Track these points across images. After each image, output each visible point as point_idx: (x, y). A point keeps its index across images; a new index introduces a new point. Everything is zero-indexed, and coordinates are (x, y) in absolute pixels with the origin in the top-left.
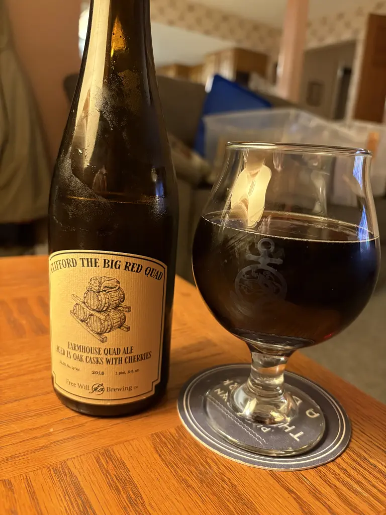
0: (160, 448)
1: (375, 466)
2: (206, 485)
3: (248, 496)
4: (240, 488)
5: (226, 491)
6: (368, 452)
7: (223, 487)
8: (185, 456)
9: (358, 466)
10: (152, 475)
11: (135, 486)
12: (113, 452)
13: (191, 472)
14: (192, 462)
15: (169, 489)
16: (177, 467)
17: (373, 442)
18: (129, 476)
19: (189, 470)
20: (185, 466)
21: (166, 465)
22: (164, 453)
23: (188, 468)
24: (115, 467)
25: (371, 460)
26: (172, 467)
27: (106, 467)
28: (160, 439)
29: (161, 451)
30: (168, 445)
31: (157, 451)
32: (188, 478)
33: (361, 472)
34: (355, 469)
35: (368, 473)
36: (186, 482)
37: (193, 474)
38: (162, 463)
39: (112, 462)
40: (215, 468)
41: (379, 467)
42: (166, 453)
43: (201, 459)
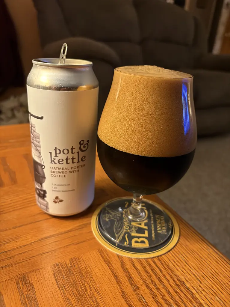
0: (57, 275)
1: (189, 290)
2: (81, 303)
6: (187, 279)
8: (72, 281)
9: (178, 289)
10: (49, 295)
11: (37, 303)
12: (28, 277)
16: (65, 289)
17: (192, 270)
18: (35, 296)
19: (72, 292)
20: (70, 288)
21: (59, 287)
23: (72, 290)
24: (27, 288)
25: (188, 285)
26: (62, 289)
27: (22, 289)
28: (59, 268)
29: (57, 277)
30: (63, 272)
31: (55, 277)
32: (71, 298)
33: (179, 294)
34: (176, 291)
35: (183, 295)
36: (69, 300)
37: (74, 295)
38: (56, 286)
39: (26, 285)
40: (88, 290)
41: (192, 290)
42: (60, 278)
43: (81, 283)
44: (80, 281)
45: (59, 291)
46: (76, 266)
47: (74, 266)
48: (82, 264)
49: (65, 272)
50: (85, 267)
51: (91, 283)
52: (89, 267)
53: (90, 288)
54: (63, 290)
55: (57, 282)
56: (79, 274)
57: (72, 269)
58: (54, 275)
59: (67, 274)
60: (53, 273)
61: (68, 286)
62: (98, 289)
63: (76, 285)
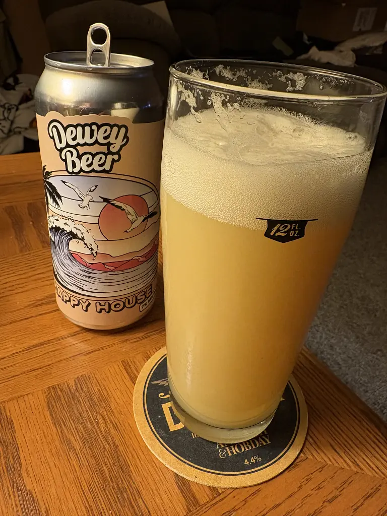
0: (53, 403)
2: (89, 446)
3: (127, 458)
4: (121, 448)
5: (106, 453)
7: (105, 448)
8: (76, 412)
10: (37, 436)
11: (17, 449)
12: (5, 409)
13: (77, 432)
14: (81, 420)
15: (51, 451)
16: (65, 425)
18: (14, 438)
19: (76, 429)
20: (73, 424)
22: (56, 409)
24: (2, 427)
26: (60, 425)
28: (56, 392)
29: (53, 407)
30: (62, 399)
31: (49, 408)
32: (72, 439)
36: (69, 443)
37: (78, 434)
38: (51, 421)
40: (102, 425)
42: (57, 409)
43: (91, 416)
44: (90, 413)
45: (54, 429)
46: (85, 389)
47: (82, 388)
48: (94, 385)
49: (67, 399)
50: (99, 390)
51: (107, 414)
52: (105, 389)
53: (106, 422)
54: (61, 427)
55: (51, 415)
56: (89, 402)
57: (77, 394)
58: (48, 404)
59: (69, 402)
60: (46, 401)
61: (70, 421)
62: (118, 424)
63: (82, 418)
